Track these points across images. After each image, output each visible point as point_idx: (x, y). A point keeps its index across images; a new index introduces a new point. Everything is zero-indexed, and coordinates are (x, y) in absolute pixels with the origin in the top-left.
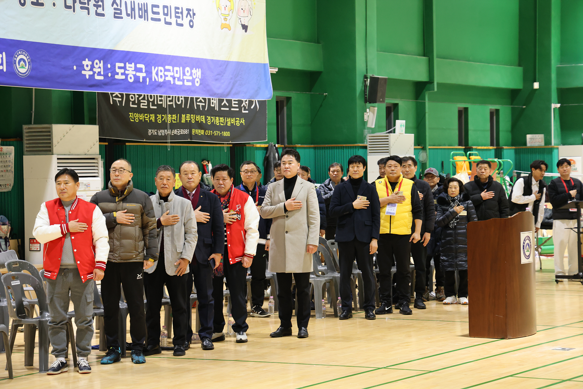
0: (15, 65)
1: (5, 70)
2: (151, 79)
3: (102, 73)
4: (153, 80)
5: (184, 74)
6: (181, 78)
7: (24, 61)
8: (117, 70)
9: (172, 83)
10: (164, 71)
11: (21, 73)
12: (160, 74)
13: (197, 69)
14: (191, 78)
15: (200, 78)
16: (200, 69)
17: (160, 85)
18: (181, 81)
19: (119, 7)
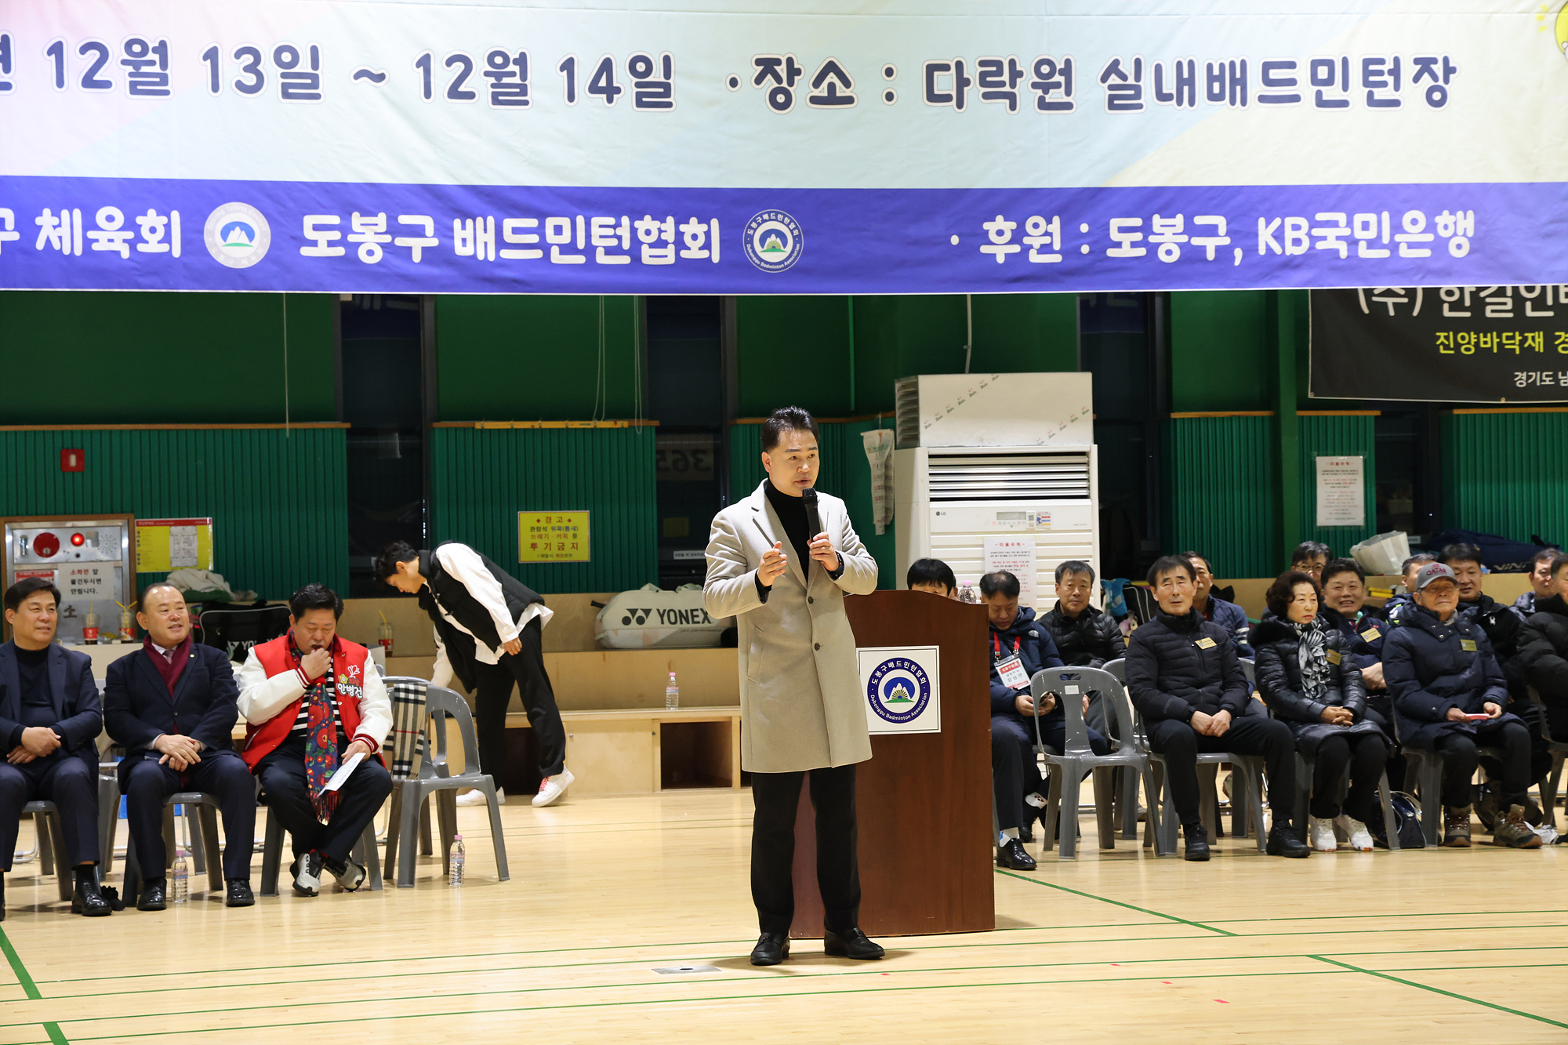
0: (749, 246)
1: (716, 259)
2: (1250, 250)
3: (1057, 246)
4: (1262, 251)
5: (1397, 228)
6: (1386, 240)
7: (780, 234)
8: (1115, 236)
9: (1344, 254)
10: (1311, 227)
11: (766, 263)
12: (1290, 235)
13: (1460, 214)
14: (1429, 237)
15: (1470, 234)
16: (1470, 214)
17: (1290, 264)
18: (1384, 247)
19: (1131, 81)
